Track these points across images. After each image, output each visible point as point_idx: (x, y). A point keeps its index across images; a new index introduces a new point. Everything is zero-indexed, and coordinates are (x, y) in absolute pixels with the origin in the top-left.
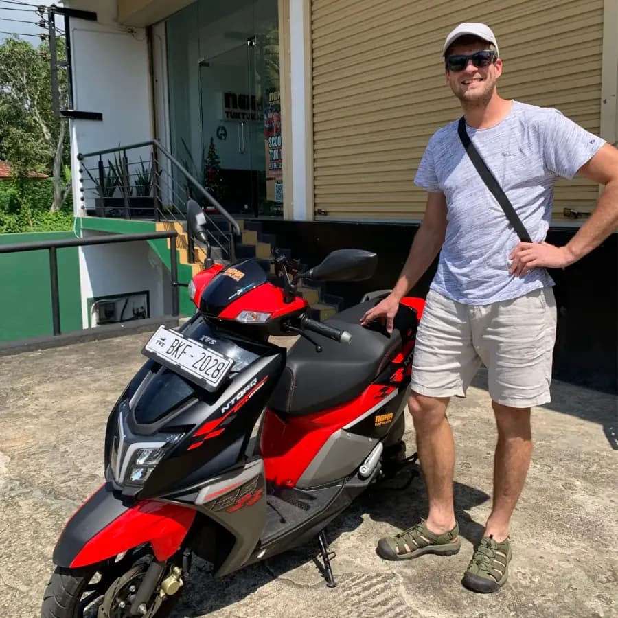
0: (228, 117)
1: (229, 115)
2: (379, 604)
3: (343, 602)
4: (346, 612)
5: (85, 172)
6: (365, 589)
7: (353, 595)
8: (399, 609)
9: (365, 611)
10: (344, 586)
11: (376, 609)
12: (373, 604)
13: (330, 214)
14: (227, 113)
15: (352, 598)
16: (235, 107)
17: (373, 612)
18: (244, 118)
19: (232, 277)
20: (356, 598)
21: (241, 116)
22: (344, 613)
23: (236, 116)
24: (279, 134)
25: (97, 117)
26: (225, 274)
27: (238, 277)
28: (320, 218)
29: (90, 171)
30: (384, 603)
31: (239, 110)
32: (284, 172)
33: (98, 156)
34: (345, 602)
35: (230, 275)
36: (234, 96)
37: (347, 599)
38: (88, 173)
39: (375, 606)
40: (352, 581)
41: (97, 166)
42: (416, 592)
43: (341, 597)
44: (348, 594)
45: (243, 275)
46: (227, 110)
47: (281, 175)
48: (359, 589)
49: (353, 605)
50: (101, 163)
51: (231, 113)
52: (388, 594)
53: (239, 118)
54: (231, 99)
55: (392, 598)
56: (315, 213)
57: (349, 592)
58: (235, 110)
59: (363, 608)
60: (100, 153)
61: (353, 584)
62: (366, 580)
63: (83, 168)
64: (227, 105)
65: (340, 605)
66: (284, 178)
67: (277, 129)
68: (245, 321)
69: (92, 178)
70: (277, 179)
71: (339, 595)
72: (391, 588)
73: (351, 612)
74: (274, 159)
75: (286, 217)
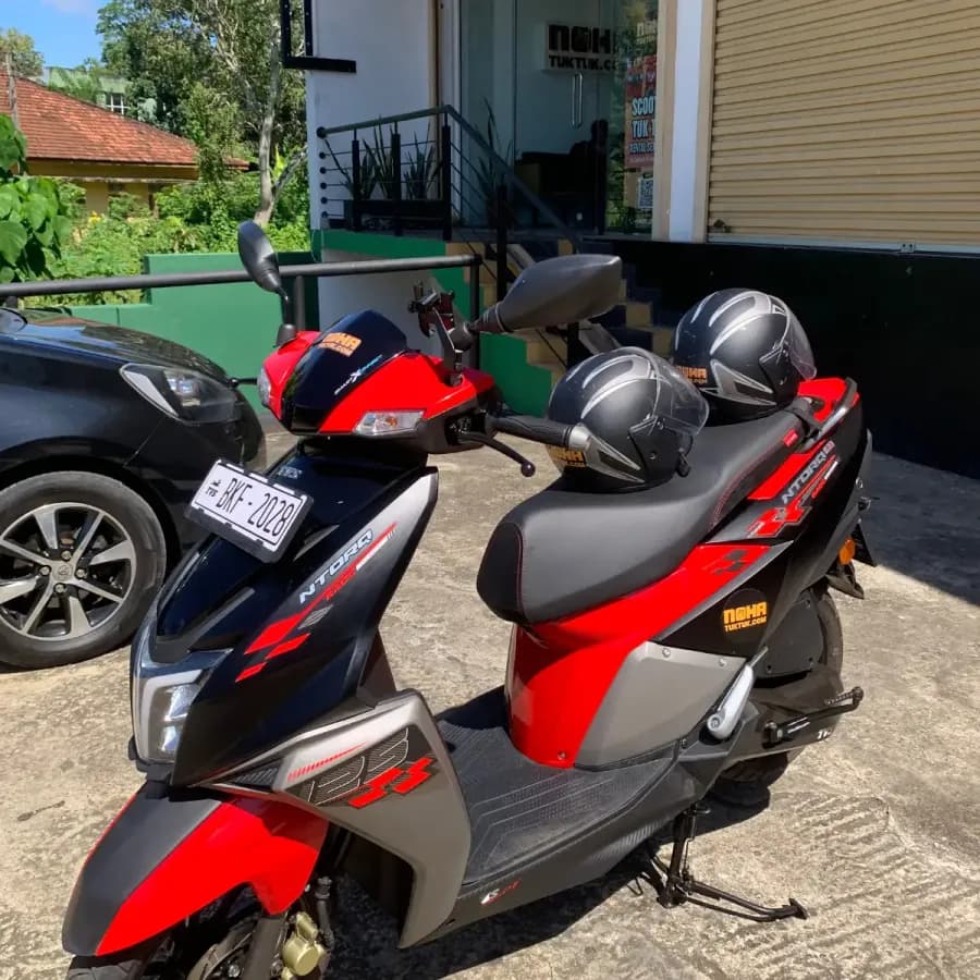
0: (553, 64)
1: (556, 62)
2: (861, 840)
3: (802, 832)
4: (808, 846)
5: (329, 159)
6: (833, 818)
7: (817, 824)
8: (894, 851)
9: (838, 848)
10: (799, 810)
11: (854, 848)
12: (850, 840)
13: (737, 230)
14: (552, 58)
15: (816, 828)
16: (565, 48)
17: (850, 851)
18: (578, 66)
19: (337, 349)
20: (821, 829)
21: (574, 62)
22: (805, 847)
23: (566, 63)
24: (652, 93)
25: (347, 67)
26: (322, 346)
27: (349, 348)
28: (719, 238)
29: (337, 157)
30: (868, 840)
31: (571, 53)
32: (657, 159)
33: (351, 132)
34: (806, 833)
35: (332, 346)
36: (564, 29)
37: (808, 829)
38: (335, 159)
39: (854, 843)
40: (812, 803)
41: (350, 148)
42: (919, 830)
43: (797, 824)
44: (808, 823)
45: (358, 342)
46: (552, 53)
47: (652, 164)
48: (826, 817)
49: (817, 838)
50: (355, 144)
51: (558, 58)
52: (872, 828)
53: (572, 66)
54: (559, 34)
55: (879, 835)
56: (708, 229)
57: (810, 819)
58: (565, 54)
59: (835, 844)
60: (355, 127)
61: (815, 807)
62: (834, 805)
63: (327, 151)
64: (553, 46)
65: (798, 835)
66: (656, 169)
67: (648, 84)
68: (375, 431)
69: (340, 168)
70: (644, 170)
71: (794, 822)
72: (877, 821)
73: (816, 847)
74: (639, 136)
75: (656, 235)
